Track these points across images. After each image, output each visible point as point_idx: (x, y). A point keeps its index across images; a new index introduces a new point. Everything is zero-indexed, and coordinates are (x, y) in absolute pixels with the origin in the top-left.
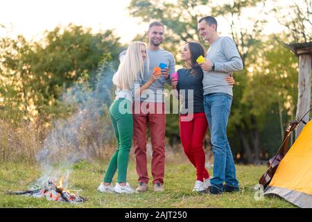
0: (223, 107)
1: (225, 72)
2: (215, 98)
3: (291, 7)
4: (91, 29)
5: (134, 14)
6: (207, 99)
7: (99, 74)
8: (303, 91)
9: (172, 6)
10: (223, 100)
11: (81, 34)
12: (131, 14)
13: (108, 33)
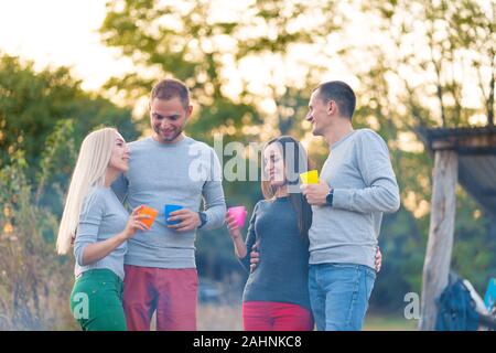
0: (353, 296)
1: (356, 212)
2: (334, 275)
3: (369, 49)
4: (32, 63)
5: (108, 40)
6: (318, 276)
7: (47, 160)
8: (440, 221)
9: (173, 32)
10: (354, 279)
11: (16, 71)
12: (103, 41)
13: (63, 72)
